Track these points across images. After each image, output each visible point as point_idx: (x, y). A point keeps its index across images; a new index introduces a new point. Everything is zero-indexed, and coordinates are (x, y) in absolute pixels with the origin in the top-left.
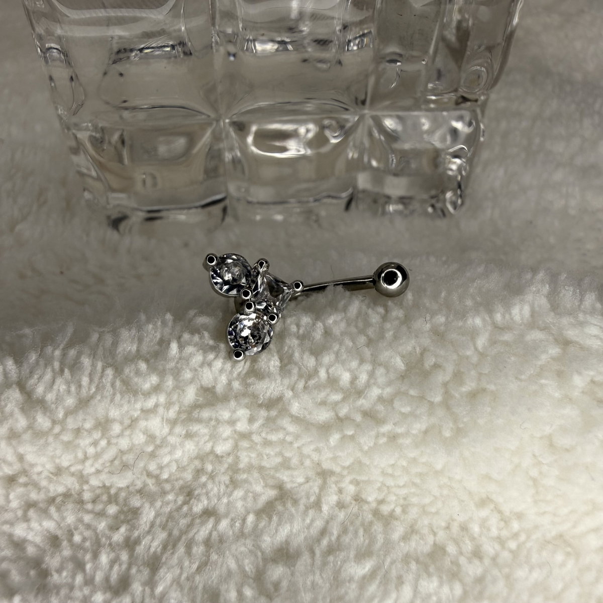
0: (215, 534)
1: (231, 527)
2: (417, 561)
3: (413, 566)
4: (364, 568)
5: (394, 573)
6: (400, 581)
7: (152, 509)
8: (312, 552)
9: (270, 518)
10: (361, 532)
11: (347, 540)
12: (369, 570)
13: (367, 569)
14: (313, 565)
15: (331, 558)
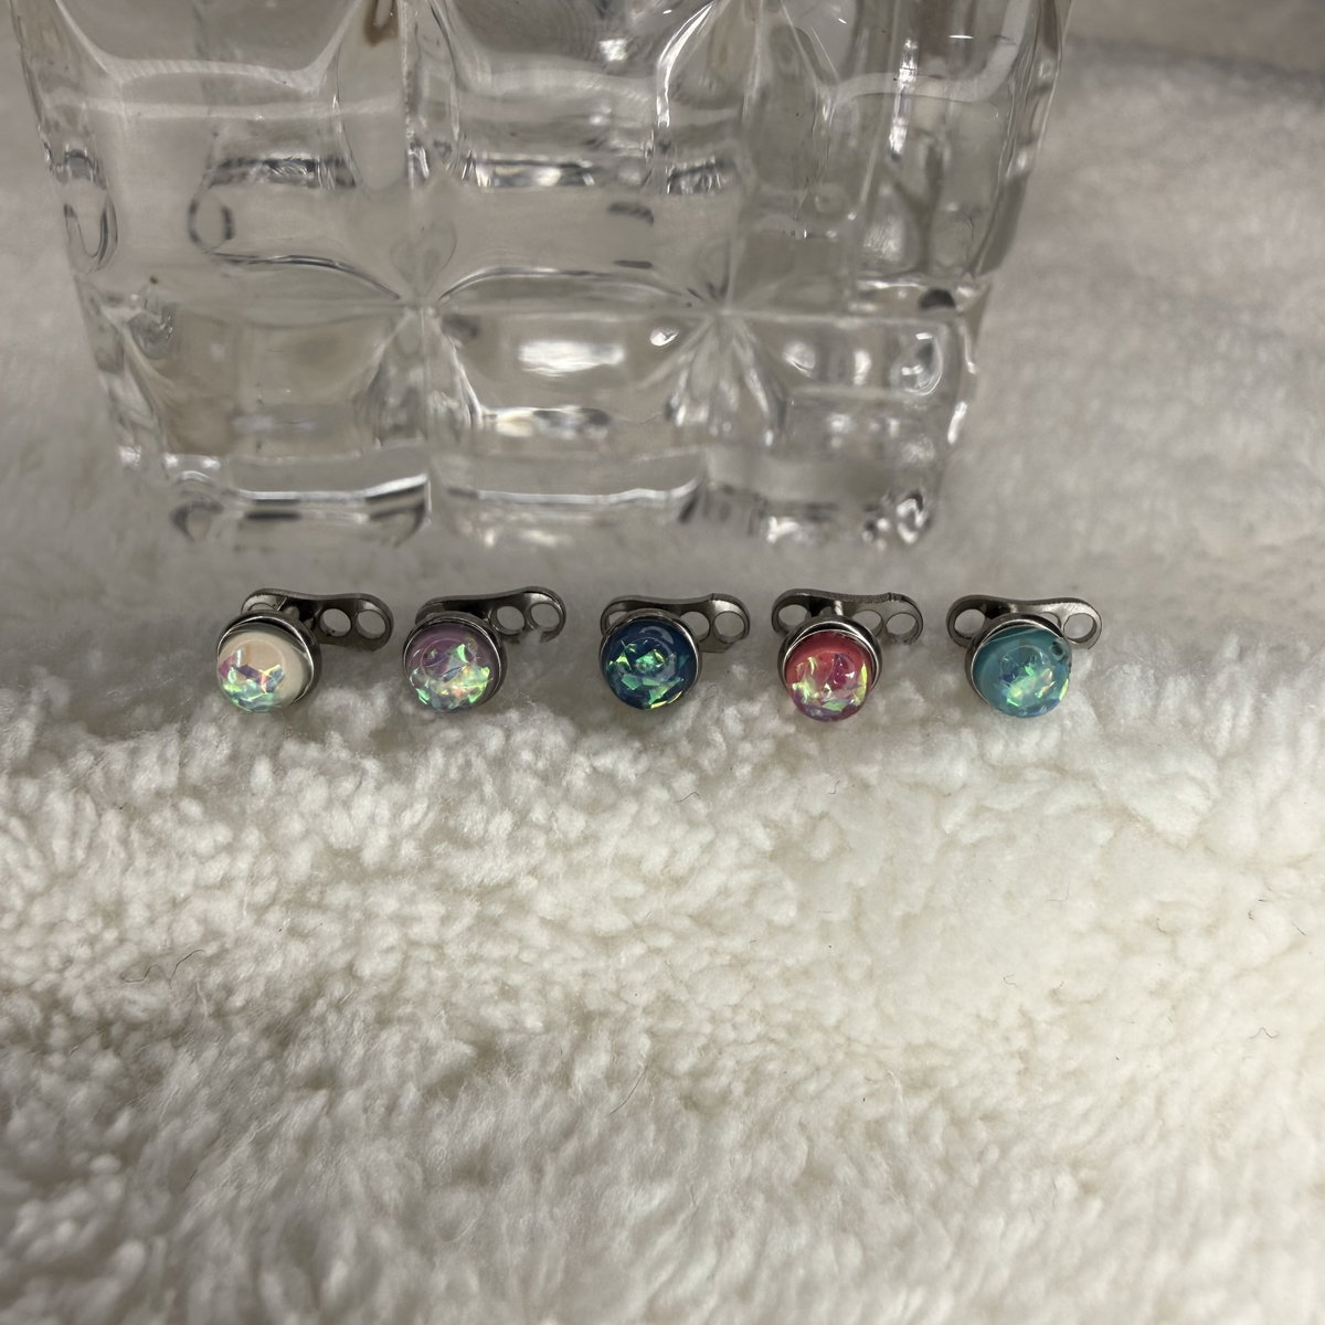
0: (325, 1123)
1: (365, 1110)
2: (770, 1195)
3: (759, 1202)
4: (651, 1199)
5: (715, 1215)
6: (728, 1232)
7: (194, 1065)
8: (538, 1170)
9: (453, 1098)
10: (651, 1131)
11: (620, 1145)
12: (660, 1205)
13: (656, 1202)
14: (537, 1192)
15: (580, 1181)
